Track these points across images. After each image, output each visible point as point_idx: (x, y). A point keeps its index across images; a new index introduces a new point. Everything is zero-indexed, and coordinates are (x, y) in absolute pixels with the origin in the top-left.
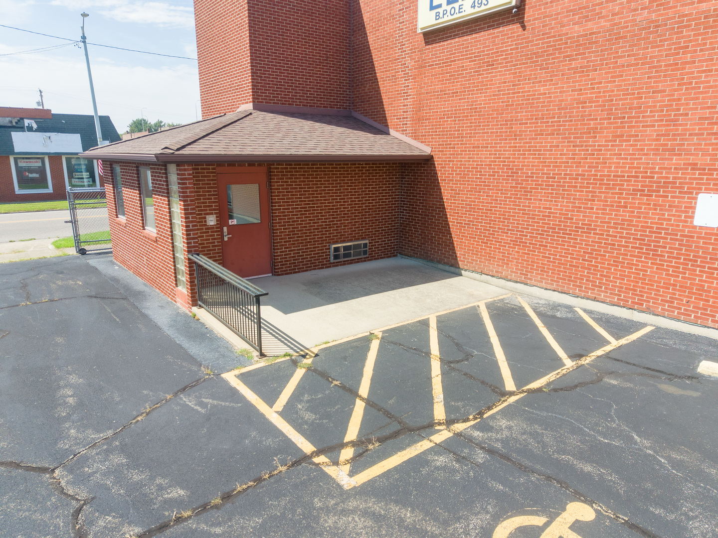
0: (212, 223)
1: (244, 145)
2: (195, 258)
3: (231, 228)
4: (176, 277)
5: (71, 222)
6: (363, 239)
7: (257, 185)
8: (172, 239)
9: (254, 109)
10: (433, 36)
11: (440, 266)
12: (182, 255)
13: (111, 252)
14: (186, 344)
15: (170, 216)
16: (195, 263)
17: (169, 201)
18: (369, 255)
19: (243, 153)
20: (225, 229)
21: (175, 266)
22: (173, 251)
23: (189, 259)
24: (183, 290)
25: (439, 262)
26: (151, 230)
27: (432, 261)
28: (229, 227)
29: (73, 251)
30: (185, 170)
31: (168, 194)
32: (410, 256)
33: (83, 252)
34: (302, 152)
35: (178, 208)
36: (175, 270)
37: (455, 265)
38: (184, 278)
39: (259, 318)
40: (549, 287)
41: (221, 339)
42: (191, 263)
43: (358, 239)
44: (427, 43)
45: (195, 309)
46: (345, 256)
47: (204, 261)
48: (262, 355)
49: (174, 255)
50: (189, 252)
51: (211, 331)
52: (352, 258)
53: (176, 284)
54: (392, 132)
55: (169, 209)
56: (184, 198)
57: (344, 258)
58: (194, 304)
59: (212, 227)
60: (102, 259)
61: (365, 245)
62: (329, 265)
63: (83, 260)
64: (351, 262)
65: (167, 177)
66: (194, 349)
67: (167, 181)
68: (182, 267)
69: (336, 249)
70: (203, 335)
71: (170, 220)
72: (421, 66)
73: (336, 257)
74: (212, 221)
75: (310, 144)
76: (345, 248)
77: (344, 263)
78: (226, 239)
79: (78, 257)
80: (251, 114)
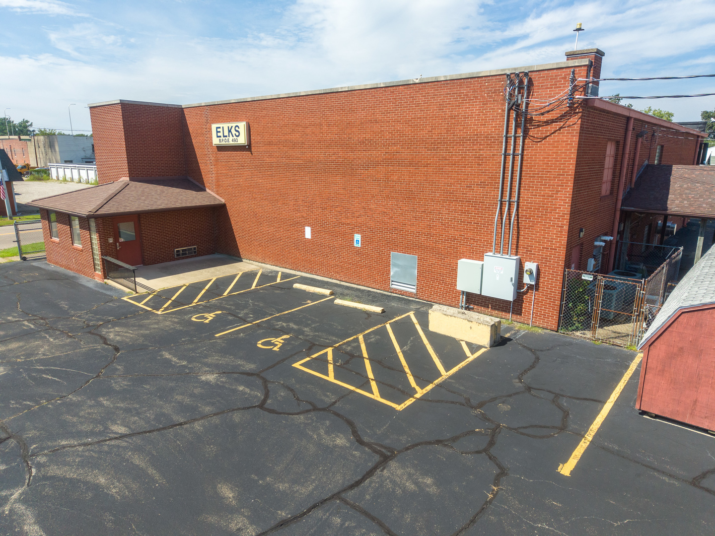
0: (111, 242)
1: (125, 206)
2: (105, 258)
3: (121, 244)
4: (94, 267)
5: (17, 241)
6: (193, 245)
7: (133, 222)
8: (92, 250)
9: (130, 180)
10: (220, 148)
11: (234, 258)
12: (98, 257)
13: (45, 258)
14: (104, 292)
15: (91, 239)
16: (105, 259)
17: (90, 233)
18: (198, 254)
19: (125, 211)
20: (118, 244)
21: (94, 262)
22: (93, 255)
23: (102, 258)
24: (99, 273)
25: (234, 255)
26: (78, 245)
27: (230, 255)
28: (120, 243)
29: (17, 259)
30: (99, 220)
31: (89, 230)
32: (222, 253)
33: (24, 259)
34: (154, 208)
35: (95, 237)
36: (94, 264)
37: (240, 257)
38: (99, 267)
39: (135, 281)
40: (272, 264)
41: (120, 289)
42: (103, 260)
43: (190, 246)
44: (218, 150)
45: (106, 280)
46: (183, 254)
47: (109, 259)
48: (137, 293)
49: (93, 257)
50: (101, 255)
51: (115, 288)
52: (187, 255)
53: (95, 271)
54: (207, 190)
55: (90, 236)
56: (98, 231)
57: (184, 255)
58: (105, 278)
59: (111, 243)
60: (40, 263)
61: (195, 248)
62: (174, 259)
63: (26, 263)
64: (187, 257)
65: (88, 222)
66: (108, 293)
67: (89, 224)
68: (98, 262)
69: (178, 251)
70: (112, 288)
71: (91, 241)
72: (217, 160)
73: (178, 255)
74: (111, 240)
75: (159, 202)
76: (183, 250)
77: (183, 258)
78: (118, 249)
79: (23, 262)
80: (128, 184)
